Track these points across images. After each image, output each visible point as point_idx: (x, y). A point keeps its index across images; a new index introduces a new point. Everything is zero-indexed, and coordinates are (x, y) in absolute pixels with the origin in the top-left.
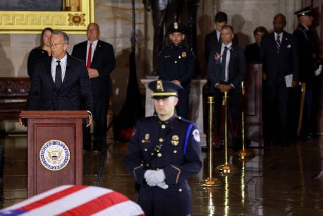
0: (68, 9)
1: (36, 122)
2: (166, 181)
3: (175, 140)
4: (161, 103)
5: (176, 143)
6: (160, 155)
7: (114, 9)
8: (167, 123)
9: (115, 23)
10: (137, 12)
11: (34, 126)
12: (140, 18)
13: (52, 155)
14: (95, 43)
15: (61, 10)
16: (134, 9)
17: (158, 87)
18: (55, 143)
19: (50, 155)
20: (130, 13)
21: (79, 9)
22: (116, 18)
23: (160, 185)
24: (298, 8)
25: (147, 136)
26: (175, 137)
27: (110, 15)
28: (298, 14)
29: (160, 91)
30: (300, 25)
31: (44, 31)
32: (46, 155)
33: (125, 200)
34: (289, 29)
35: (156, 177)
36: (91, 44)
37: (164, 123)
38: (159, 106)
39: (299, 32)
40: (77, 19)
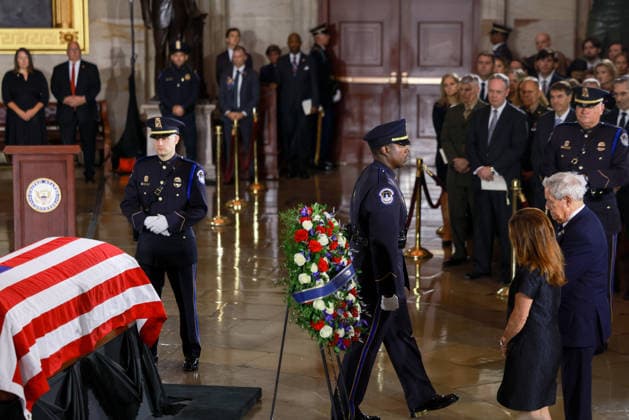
0: (59, 26)
1: (22, 158)
3: (178, 182)
4: (161, 142)
5: (178, 186)
6: (160, 199)
7: (111, 26)
8: (168, 163)
9: (112, 41)
10: (136, 30)
11: (20, 163)
12: (140, 36)
13: (41, 195)
15: (51, 26)
16: (132, 26)
17: (157, 125)
18: (43, 182)
19: (38, 195)
20: (129, 30)
21: (71, 26)
22: (113, 35)
24: (314, 25)
25: (146, 178)
26: (178, 179)
27: (106, 32)
28: (313, 32)
29: (159, 129)
30: (316, 45)
32: (34, 194)
33: (120, 253)
34: (306, 48)
35: (157, 224)
37: (164, 163)
38: (159, 146)
39: (315, 52)
40: (69, 37)
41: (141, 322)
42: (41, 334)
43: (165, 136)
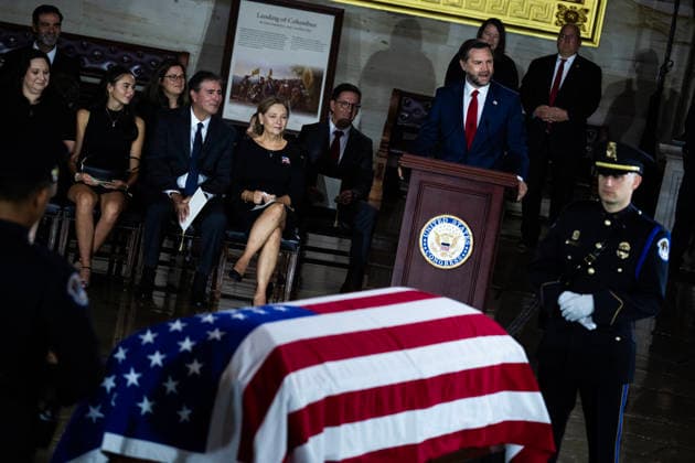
1: (424, 178)
2: (594, 316)
3: (624, 250)
4: (610, 182)
5: (624, 256)
6: (591, 271)
7: (643, 9)
8: (615, 217)
9: (640, 35)
10: (679, 24)
11: (421, 184)
13: (441, 241)
14: (571, 59)
16: (675, 16)
17: (609, 153)
18: (450, 221)
19: (437, 240)
20: (669, 21)
22: (643, 26)
23: (583, 321)
25: (576, 235)
26: (626, 245)
27: (633, 19)
29: (611, 160)
31: (486, 23)
32: (431, 238)
35: (577, 306)
36: (564, 61)
37: (610, 216)
38: (606, 186)
40: (572, 16)
41: (515, 450)
42: (336, 423)
43: (619, 174)
